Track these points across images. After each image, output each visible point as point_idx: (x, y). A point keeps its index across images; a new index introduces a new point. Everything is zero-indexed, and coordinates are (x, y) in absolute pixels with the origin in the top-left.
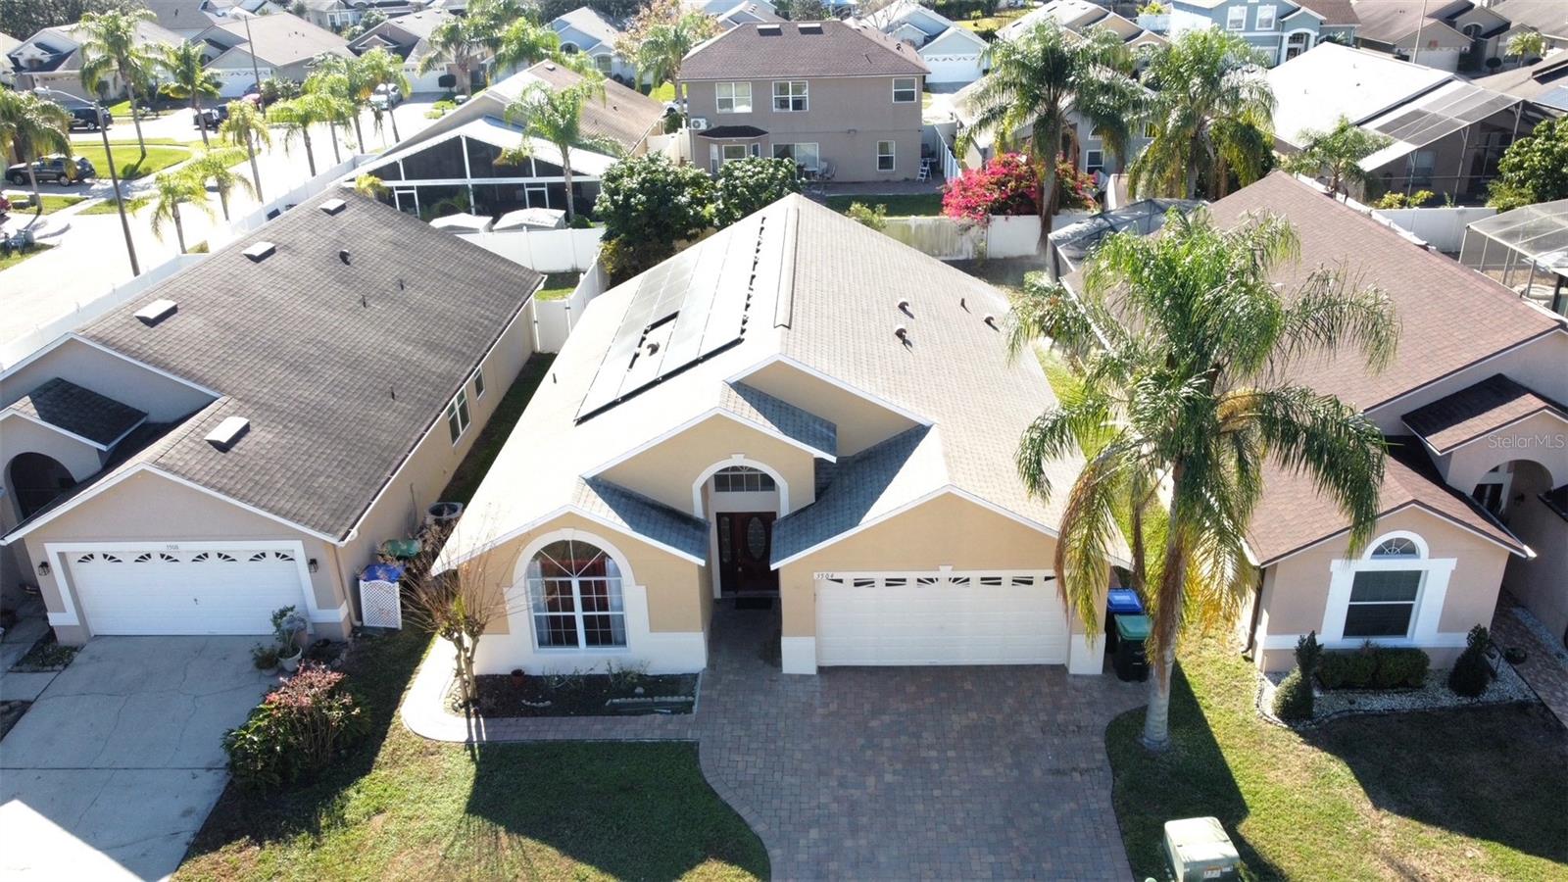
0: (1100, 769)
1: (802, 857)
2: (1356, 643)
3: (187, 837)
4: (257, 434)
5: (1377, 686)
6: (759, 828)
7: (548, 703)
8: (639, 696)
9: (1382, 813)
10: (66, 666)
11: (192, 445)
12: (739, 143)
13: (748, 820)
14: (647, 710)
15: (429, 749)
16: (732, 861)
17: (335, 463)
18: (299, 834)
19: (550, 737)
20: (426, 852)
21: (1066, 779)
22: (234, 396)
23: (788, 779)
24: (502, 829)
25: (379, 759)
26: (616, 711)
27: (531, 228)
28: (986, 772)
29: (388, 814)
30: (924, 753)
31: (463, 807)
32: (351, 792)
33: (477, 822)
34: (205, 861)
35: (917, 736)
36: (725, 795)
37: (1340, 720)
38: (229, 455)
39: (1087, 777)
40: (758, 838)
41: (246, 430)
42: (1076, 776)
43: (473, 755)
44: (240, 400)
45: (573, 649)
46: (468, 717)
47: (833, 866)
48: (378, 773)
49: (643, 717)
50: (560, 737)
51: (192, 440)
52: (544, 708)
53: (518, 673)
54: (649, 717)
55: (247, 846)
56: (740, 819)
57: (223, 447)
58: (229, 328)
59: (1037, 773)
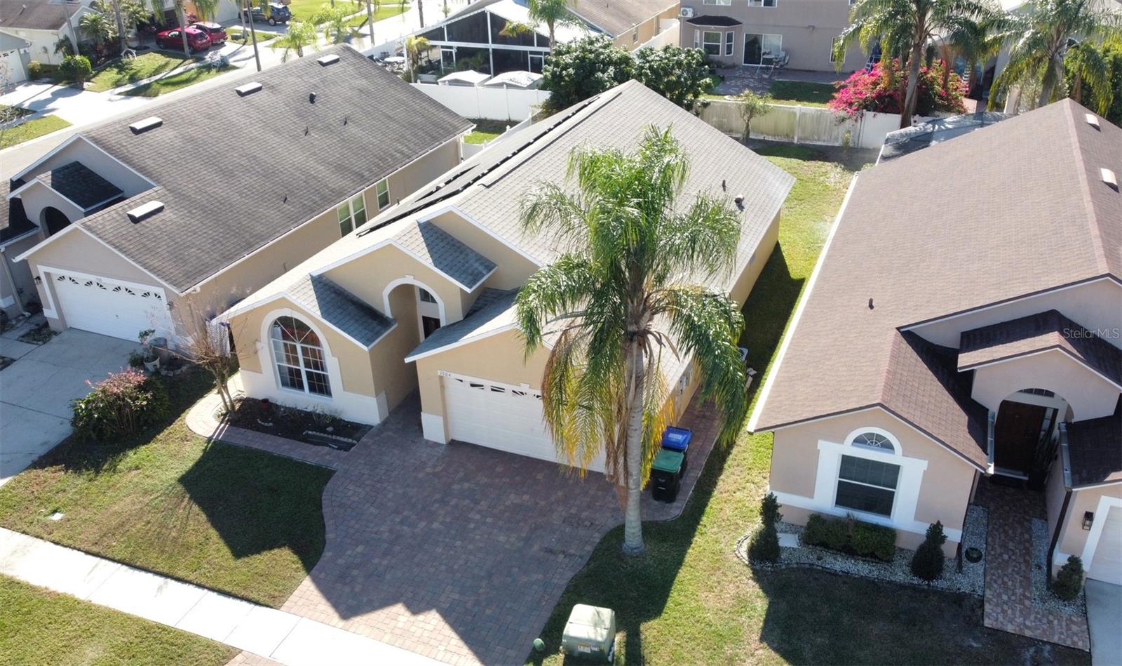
0: (581, 557)
1: (341, 561)
2: (841, 512)
3: (35, 458)
4: (168, 214)
5: (849, 551)
6: (330, 536)
7: (271, 424)
8: (329, 433)
9: (762, 645)
10: (45, 343)
11: (115, 215)
12: (717, 29)
13: (327, 529)
14: (324, 443)
15: (188, 437)
16: (296, 552)
17: (210, 241)
18: (89, 470)
19: (255, 446)
20: (141, 499)
21: (552, 557)
22: (165, 187)
23: (372, 510)
24: (188, 496)
25: (158, 437)
26: (307, 440)
27: (509, 86)
28: (502, 538)
29: (140, 471)
30: (471, 515)
31: (178, 476)
32: (131, 453)
33: (180, 488)
34: (34, 473)
35: (477, 502)
36: (326, 510)
37: (798, 569)
38: (138, 226)
39: (567, 560)
40: (324, 542)
41: (160, 210)
42: (561, 556)
43: (207, 447)
44: (168, 190)
45: (300, 392)
46: (222, 422)
47: (355, 572)
48: (152, 445)
49: (317, 447)
50: (261, 447)
51: (117, 213)
52: (267, 427)
53: (265, 401)
54: (320, 448)
55: (59, 470)
56: (324, 526)
57: (135, 220)
58: (192, 140)
59: (536, 548)
